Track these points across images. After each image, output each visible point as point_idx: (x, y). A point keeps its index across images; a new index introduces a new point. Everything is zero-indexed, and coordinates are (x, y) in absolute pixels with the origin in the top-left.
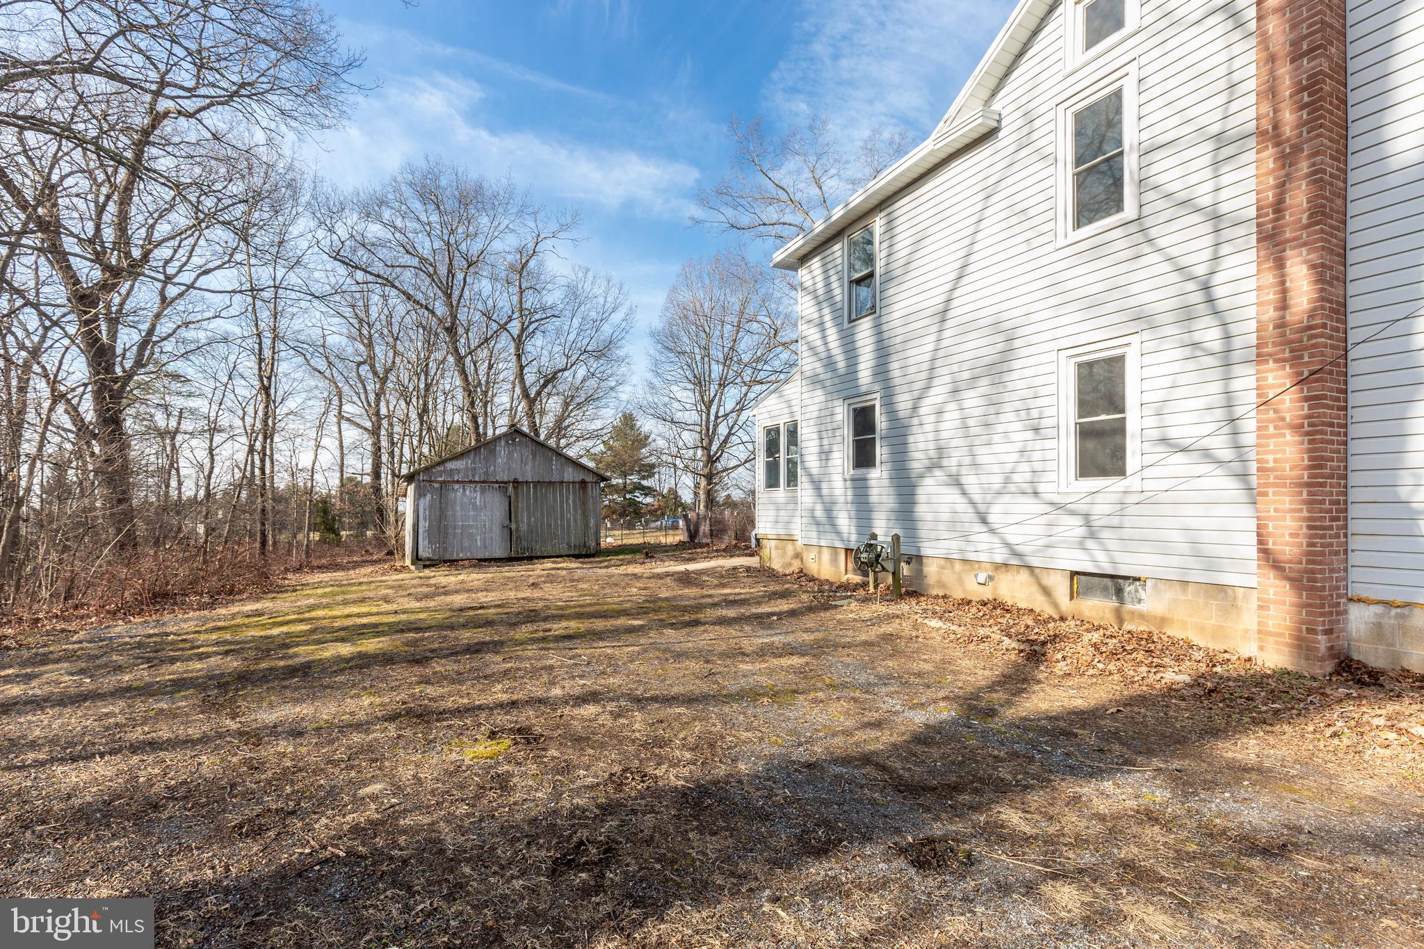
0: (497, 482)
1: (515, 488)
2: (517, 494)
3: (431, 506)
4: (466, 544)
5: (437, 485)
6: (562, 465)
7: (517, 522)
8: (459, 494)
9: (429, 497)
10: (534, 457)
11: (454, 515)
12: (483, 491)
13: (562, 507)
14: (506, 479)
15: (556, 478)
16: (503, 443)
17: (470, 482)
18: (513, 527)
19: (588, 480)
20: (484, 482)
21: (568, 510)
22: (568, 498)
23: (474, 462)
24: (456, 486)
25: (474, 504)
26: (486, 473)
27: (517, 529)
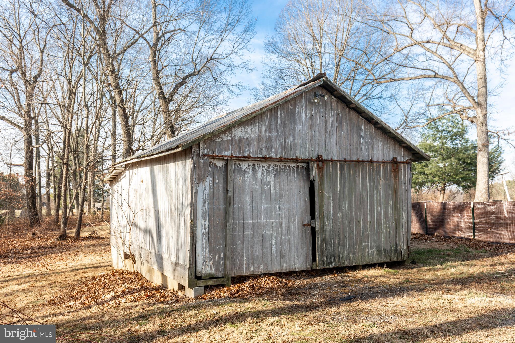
0: (297, 160)
1: (320, 169)
2: (321, 177)
3: (213, 196)
4: (258, 253)
5: (219, 163)
6: (371, 138)
7: (322, 218)
8: (248, 177)
9: (209, 181)
10: (340, 124)
11: (242, 209)
12: (278, 173)
13: (372, 196)
14: (307, 156)
15: (364, 156)
16: (304, 101)
17: (265, 159)
18: (318, 226)
19: (400, 159)
20: (280, 160)
21: (379, 201)
22: (378, 184)
23: (269, 130)
24: (245, 165)
25: (267, 192)
26: (284, 147)
27: (322, 227)
